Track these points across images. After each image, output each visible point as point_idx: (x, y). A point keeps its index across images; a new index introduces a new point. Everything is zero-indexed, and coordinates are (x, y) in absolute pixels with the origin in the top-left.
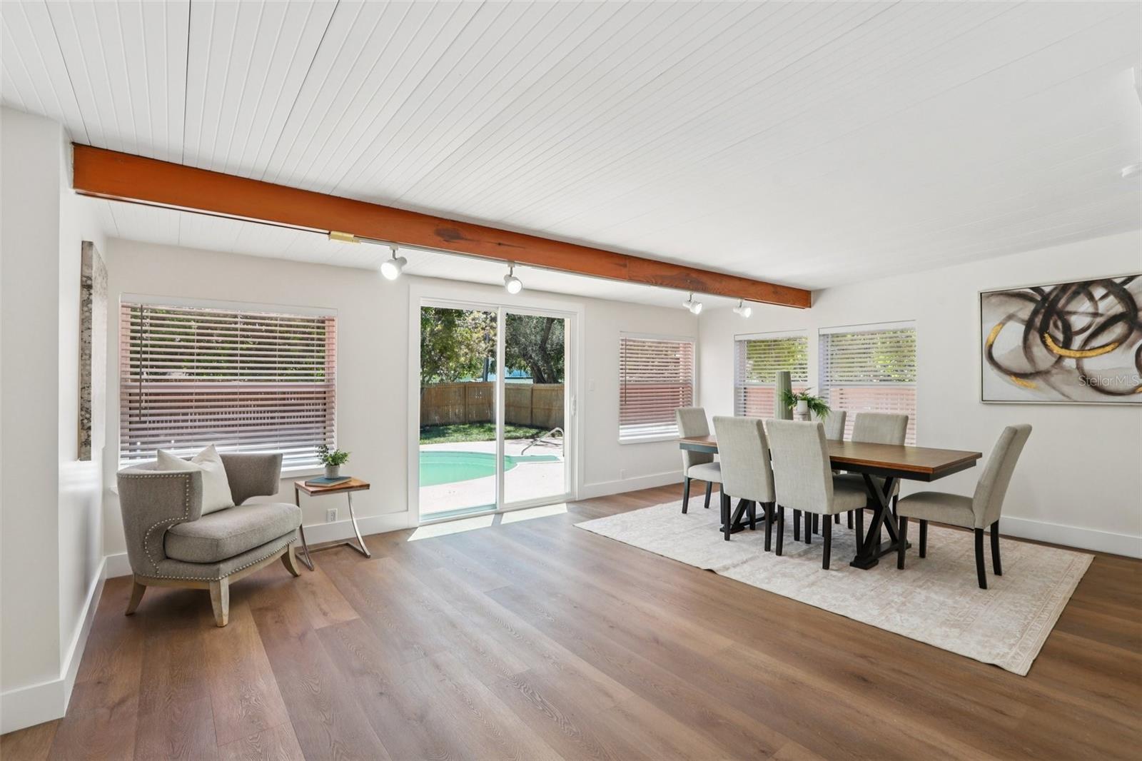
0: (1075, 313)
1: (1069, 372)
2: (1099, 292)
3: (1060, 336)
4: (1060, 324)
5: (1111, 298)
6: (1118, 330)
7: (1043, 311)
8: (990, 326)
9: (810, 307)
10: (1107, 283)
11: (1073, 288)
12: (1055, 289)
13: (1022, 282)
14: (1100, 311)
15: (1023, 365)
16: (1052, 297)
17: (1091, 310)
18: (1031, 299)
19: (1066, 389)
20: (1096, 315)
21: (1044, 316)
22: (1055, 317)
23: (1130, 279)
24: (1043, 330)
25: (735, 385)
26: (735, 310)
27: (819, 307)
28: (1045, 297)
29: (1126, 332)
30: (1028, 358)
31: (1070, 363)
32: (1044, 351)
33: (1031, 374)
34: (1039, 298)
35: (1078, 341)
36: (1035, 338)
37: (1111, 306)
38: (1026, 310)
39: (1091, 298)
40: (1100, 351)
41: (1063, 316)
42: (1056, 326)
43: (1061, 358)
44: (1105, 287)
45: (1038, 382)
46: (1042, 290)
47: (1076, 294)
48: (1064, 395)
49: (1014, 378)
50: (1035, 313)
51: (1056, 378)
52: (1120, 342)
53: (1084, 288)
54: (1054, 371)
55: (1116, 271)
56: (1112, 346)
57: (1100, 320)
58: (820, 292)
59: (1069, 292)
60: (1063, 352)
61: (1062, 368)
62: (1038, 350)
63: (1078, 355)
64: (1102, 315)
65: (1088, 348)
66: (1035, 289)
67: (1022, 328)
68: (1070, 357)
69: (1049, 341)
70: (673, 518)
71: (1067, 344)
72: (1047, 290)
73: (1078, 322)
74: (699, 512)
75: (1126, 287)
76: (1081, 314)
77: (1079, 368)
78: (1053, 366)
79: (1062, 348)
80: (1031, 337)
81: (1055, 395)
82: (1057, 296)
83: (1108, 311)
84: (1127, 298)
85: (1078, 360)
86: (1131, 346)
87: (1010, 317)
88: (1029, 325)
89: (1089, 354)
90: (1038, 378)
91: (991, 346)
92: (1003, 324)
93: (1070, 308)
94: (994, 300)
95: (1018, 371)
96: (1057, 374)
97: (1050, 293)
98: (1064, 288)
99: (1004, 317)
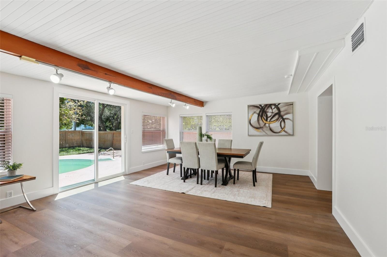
0: (268, 112)
1: (267, 127)
2: (273, 107)
3: (265, 118)
4: (265, 115)
5: (275, 109)
6: (277, 117)
7: (262, 111)
8: (250, 115)
9: (203, 107)
10: (275, 105)
11: (268, 106)
12: (264, 105)
13: (257, 103)
14: (273, 112)
15: (257, 125)
16: (264, 107)
17: (272, 111)
18: (259, 108)
19: (267, 132)
20: (272, 113)
21: (262, 112)
22: (264, 113)
23: (279, 104)
24: (262, 116)
25: (180, 131)
26: (184, 107)
27: (206, 106)
28: (262, 107)
29: (278, 117)
30: (258, 124)
31: (267, 125)
32: (262, 122)
33: (259, 128)
34: (261, 108)
35: (269, 119)
36: (260, 118)
37: (275, 111)
38: (258, 111)
39: (272, 108)
40: (273, 122)
41: (266, 112)
42: (264, 115)
43: (265, 124)
44: (274, 106)
45: (260, 130)
46: (262, 106)
47: (268, 107)
48: (266, 133)
49: (255, 129)
50: (260, 112)
51: (264, 129)
52: (277, 120)
53: (270, 106)
54: (264, 127)
55: (276, 102)
56: (275, 121)
57: (273, 114)
58: (206, 102)
59: (267, 107)
60: (266, 122)
61: (266, 126)
62: (261, 122)
63: (269, 123)
64: (274, 113)
65: (271, 121)
66: (260, 105)
67: (257, 115)
68: (267, 123)
69: (263, 119)
70: (164, 177)
71: (267, 120)
72: (263, 105)
73: (269, 114)
74: (172, 174)
75: (278, 106)
76: (270, 112)
77: (269, 126)
78: (264, 126)
79: (266, 121)
80: (259, 118)
81: (264, 133)
82: (265, 107)
83: (275, 112)
84: (278, 109)
85: (269, 124)
86: (279, 121)
87: (255, 112)
88: (259, 115)
89: (271, 123)
90: (260, 129)
91: (250, 120)
92: (253, 114)
93: (267, 111)
94: (251, 108)
95: (256, 127)
96: (265, 128)
97: (263, 106)
98: (266, 105)
99: (253, 112)
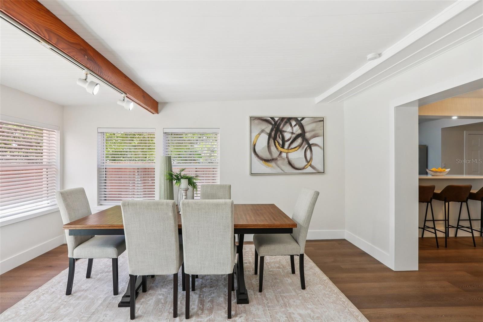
0: (286, 132)
1: (284, 159)
2: (294, 123)
3: (281, 142)
4: (281, 136)
5: (297, 126)
6: (299, 140)
7: (275, 129)
8: (254, 135)
9: (158, 113)
10: (296, 119)
11: (285, 120)
12: (279, 119)
13: (267, 114)
14: (294, 132)
15: (267, 155)
16: (278, 123)
17: (291, 131)
18: (271, 123)
19: (283, 167)
20: (292, 133)
21: (275, 132)
22: (279, 133)
23: (303, 119)
24: (275, 139)
25: (98, 165)
27: (164, 113)
28: (276, 123)
29: (302, 142)
30: (269, 152)
31: (284, 155)
32: (275, 149)
33: (271, 160)
34: (273, 123)
35: (287, 144)
36: (272, 141)
37: (297, 130)
38: (268, 128)
39: (291, 125)
40: (294, 150)
41: (282, 132)
42: (279, 137)
43: (281, 152)
44: (296, 121)
45: (273, 164)
46: (275, 119)
47: (286, 123)
48: (282, 170)
49: (264, 162)
50: (272, 130)
51: (280, 162)
52: (300, 146)
53: (288, 120)
54: (279, 159)
55: (298, 115)
56: (297, 148)
57: (294, 136)
58: (165, 104)
59: (284, 122)
60: (282, 150)
61: (281, 157)
62: (273, 148)
63: (287, 151)
64: (294, 134)
65: (290, 148)
66: (272, 118)
67: (267, 137)
68: (284, 152)
69: (277, 144)
71: (283, 147)
72: (276, 119)
73: (287, 136)
75: (302, 122)
76: (289, 131)
77: (287, 157)
78: (278, 156)
79: (281, 148)
80: (270, 141)
81: (279, 171)
82: (280, 123)
83: (296, 132)
84: (302, 127)
85: (287, 153)
86: (303, 148)
87: (263, 131)
88: (270, 135)
89: (290, 151)
90: (273, 162)
91: (255, 145)
92: (259, 134)
93: (284, 129)
94: (256, 121)
95: (265, 159)
96: (279, 160)
97: (277, 121)
98: (282, 119)
99: (260, 131)
